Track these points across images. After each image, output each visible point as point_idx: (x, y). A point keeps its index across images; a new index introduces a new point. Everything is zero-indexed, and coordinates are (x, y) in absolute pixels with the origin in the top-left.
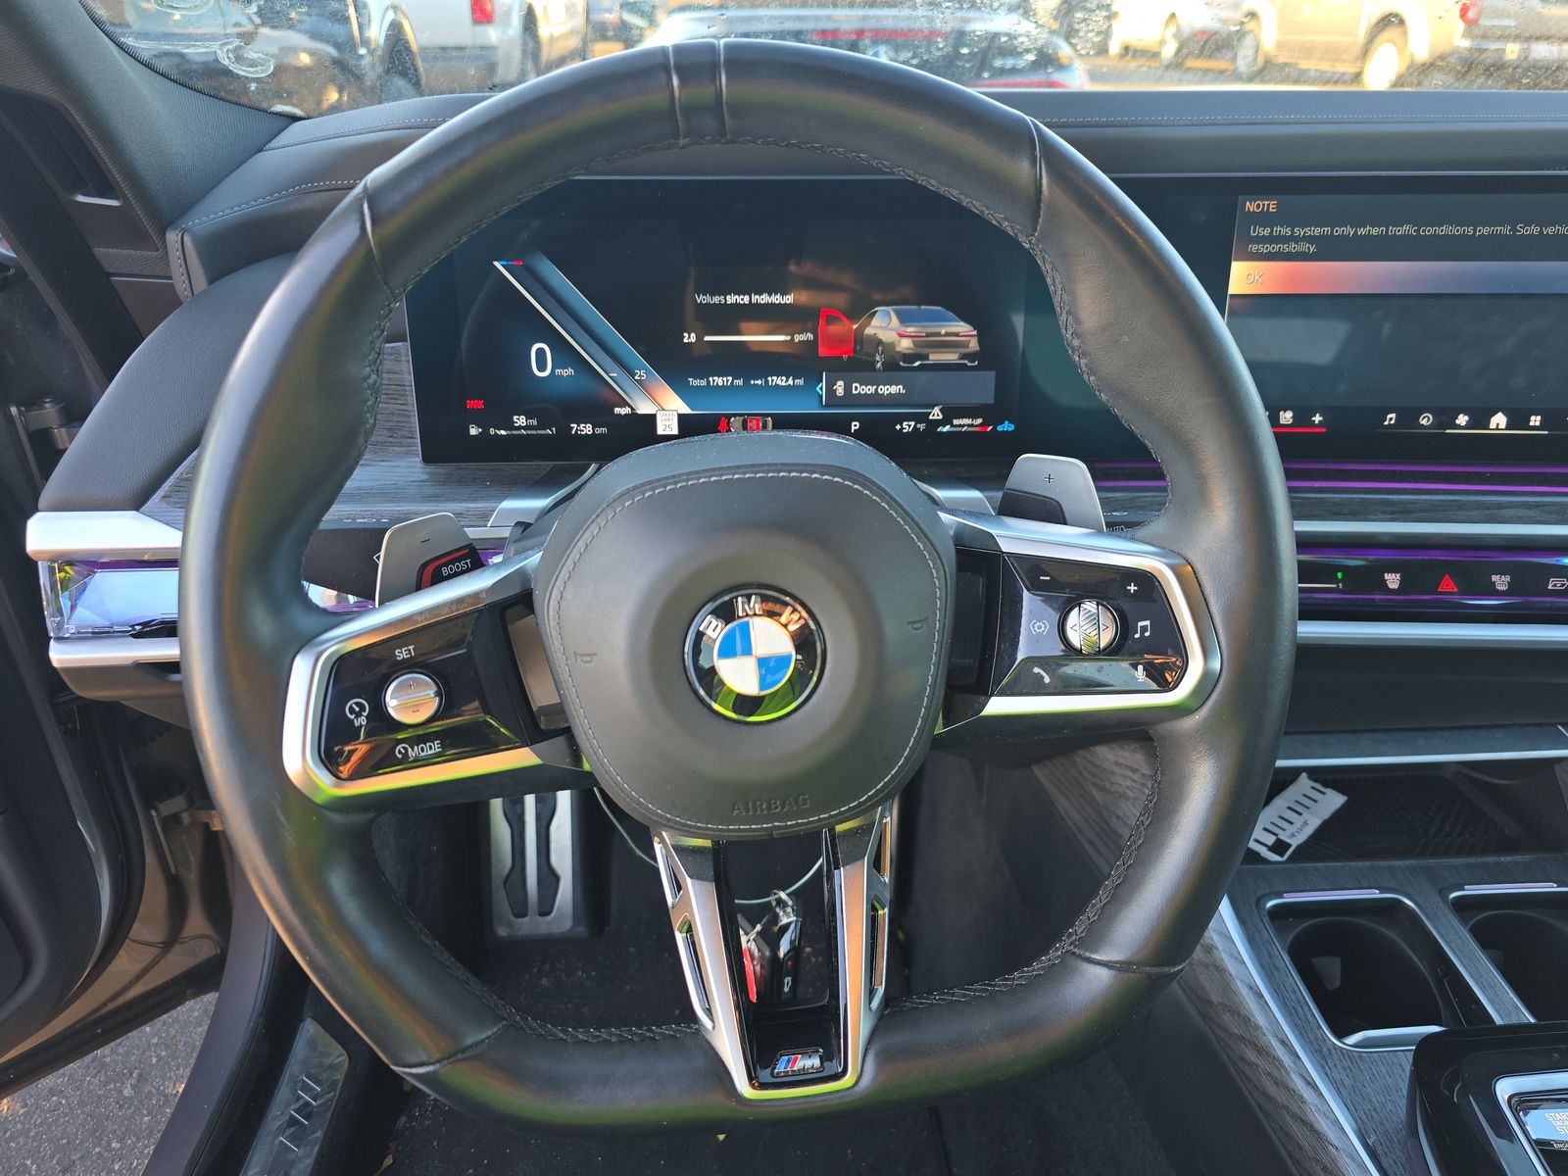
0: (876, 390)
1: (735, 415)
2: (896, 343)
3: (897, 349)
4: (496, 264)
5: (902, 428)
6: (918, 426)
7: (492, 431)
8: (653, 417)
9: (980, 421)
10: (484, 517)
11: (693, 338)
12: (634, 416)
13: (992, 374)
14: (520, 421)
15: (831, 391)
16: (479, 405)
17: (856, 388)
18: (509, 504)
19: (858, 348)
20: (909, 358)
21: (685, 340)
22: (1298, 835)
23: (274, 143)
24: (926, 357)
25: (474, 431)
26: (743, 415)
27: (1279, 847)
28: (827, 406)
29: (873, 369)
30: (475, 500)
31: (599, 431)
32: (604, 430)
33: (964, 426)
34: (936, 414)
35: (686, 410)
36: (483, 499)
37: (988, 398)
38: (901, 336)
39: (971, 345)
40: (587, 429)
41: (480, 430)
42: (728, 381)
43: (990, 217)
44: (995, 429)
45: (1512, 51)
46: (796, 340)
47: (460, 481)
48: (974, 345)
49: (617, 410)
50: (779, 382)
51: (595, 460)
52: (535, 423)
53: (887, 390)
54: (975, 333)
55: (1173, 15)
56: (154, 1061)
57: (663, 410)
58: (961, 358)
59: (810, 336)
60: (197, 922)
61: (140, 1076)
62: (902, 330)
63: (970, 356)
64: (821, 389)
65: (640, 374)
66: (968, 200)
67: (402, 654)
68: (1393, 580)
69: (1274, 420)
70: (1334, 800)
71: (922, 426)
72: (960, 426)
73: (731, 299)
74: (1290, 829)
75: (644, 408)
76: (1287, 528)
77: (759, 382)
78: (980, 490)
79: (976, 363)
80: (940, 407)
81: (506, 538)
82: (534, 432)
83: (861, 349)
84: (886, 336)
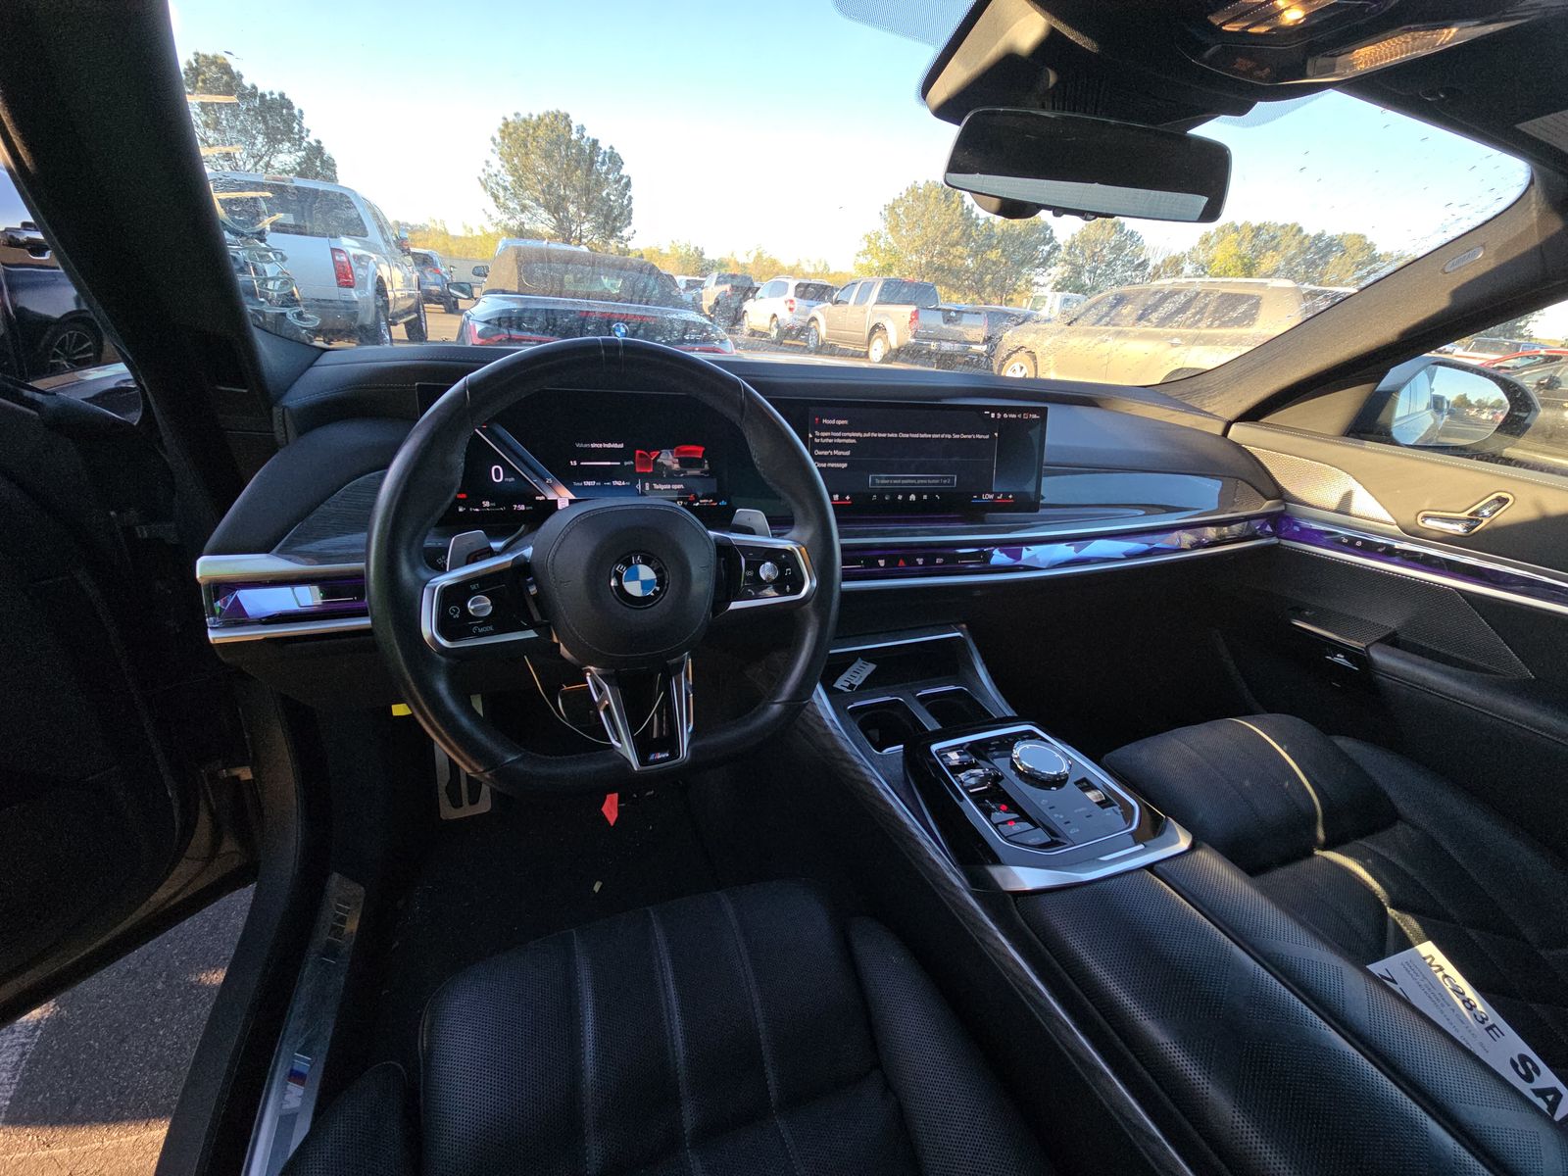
2: (672, 466)
4: (476, 430)
7: (471, 509)
8: (556, 501)
9: (711, 501)
11: (575, 463)
12: (546, 501)
13: (715, 480)
14: (487, 504)
16: (464, 497)
21: (571, 465)
22: (857, 682)
23: (316, 363)
24: (685, 472)
25: (461, 510)
27: (851, 686)
29: (662, 477)
31: (528, 508)
32: (531, 508)
35: (572, 497)
38: (674, 462)
39: (705, 467)
40: (522, 507)
41: (465, 509)
42: (593, 483)
44: (718, 504)
45: (933, 346)
46: (625, 464)
49: (537, 498)
50: (618, 484)
52: (494, 505)
54: (706, 461)
55: (775, 316)
56: (177, 964)
57: (561, 497)
58: (701, 473)
59: (632, 463)
60: (229, 845)
61: (168, 975)
62: (674, 460)
63: (705, 472)
64: (638, 486)
65: (549, 480)
67: (473, 587)
68: (882, 563)
69: (832, 499)
70: (872, 667)
73: (593, 445)
74: (855, 680)
75: (551, 497)
76: (837, 542)
77: (608, 484)
79: (708, 475)
82: (493, 509)
84: (667, 463)
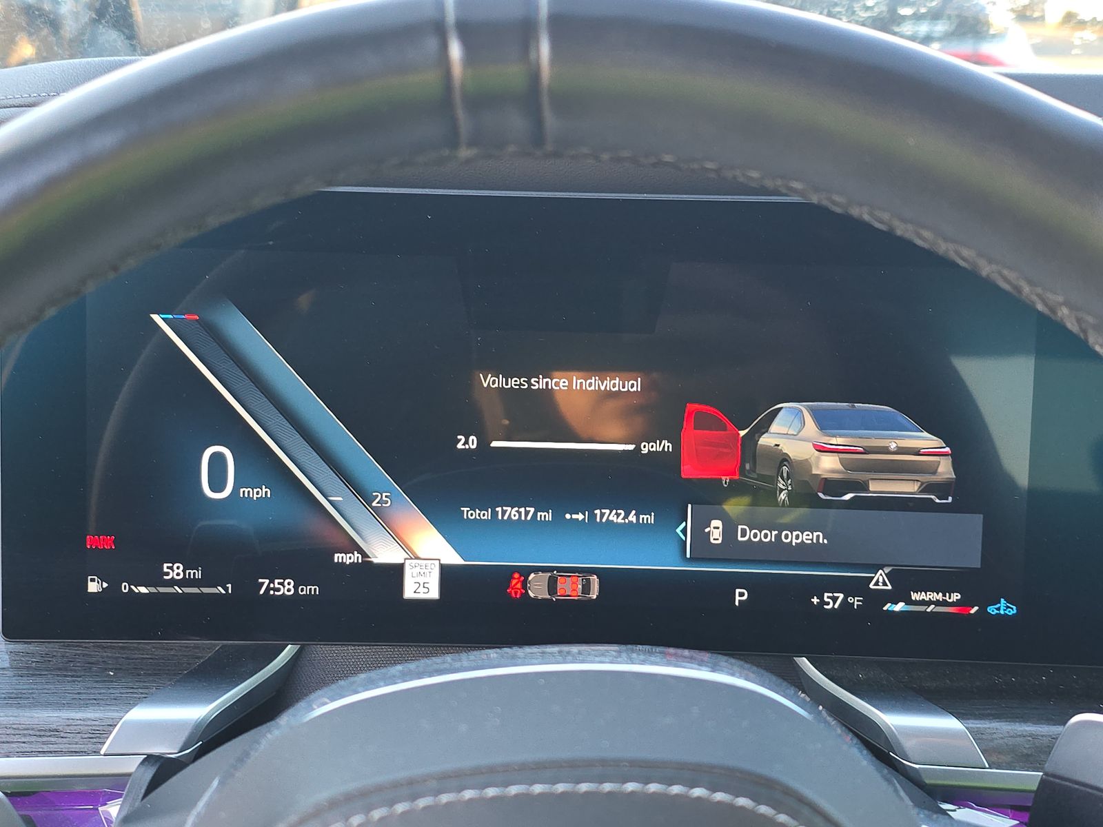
0: (778, 537)
1: (536, 570)
2: (813, 460)
3: (815, 472)
4: (156, 318)
5: (823, 603)
6: (850, 600)
7: (125, 587)
8: (396, 572)
9: (956, 597)
10: (98, 735)
11: (473, 442)
12: (368, 568)
13: (978, 519)
14: (175, 571)
15: (700, 535)
16: (107, 543)
17: (744, 533)
18: (141, 713)
19: (748, 466)
20: (833, 486)
21: (460, 446)
24: (864, 487)
25: (93, 587)
26: (550, 569)
28: (693, 559)
29: (773, 503)
30: (83, 704)
31: (305, 590)
32: (314, 589)
33: (929, 603)
34: (880, 580)
35: (453, 558)
36: (96, 702)
37: (973, 560)
38: (822, 450)
39: (940, 470)
40: (286, 588)
41: (105, 585)
42: (527, 513)
43: (1034, 298)
44: (983, 610)
46: (645, 451)
47: (64, 670)
48: (945, 469)
49: (338, 557)
50: (613, 518)
51: (293, 640)
52: (199, 575)
53: (793, 538)
54: (947, 449)
57: (417, 558)
58: (922, 492)
59: (668, 446)
62: (824, 440)
63: (940, 488)
64: (684, 531)
65: (381, 498)
66: (994, 267)
71: (856, 601)
72: (923, 603)
75: (384, 552)
77: (580, 517)
78: (959, 716)
79: (950, 499)
80: (887, 570)
81: (129, 775)
82: (195, 590)
83: (753, 469)
84: (797, 450)
